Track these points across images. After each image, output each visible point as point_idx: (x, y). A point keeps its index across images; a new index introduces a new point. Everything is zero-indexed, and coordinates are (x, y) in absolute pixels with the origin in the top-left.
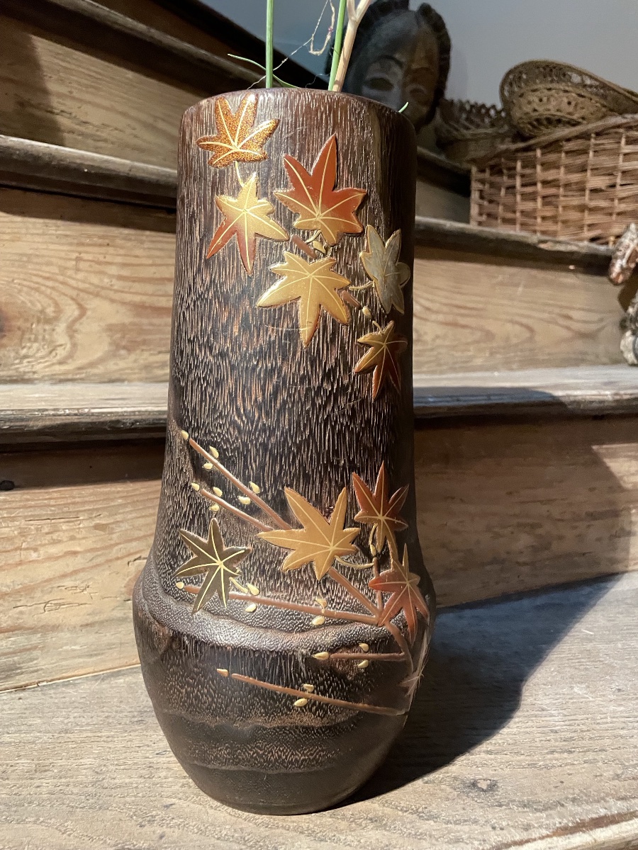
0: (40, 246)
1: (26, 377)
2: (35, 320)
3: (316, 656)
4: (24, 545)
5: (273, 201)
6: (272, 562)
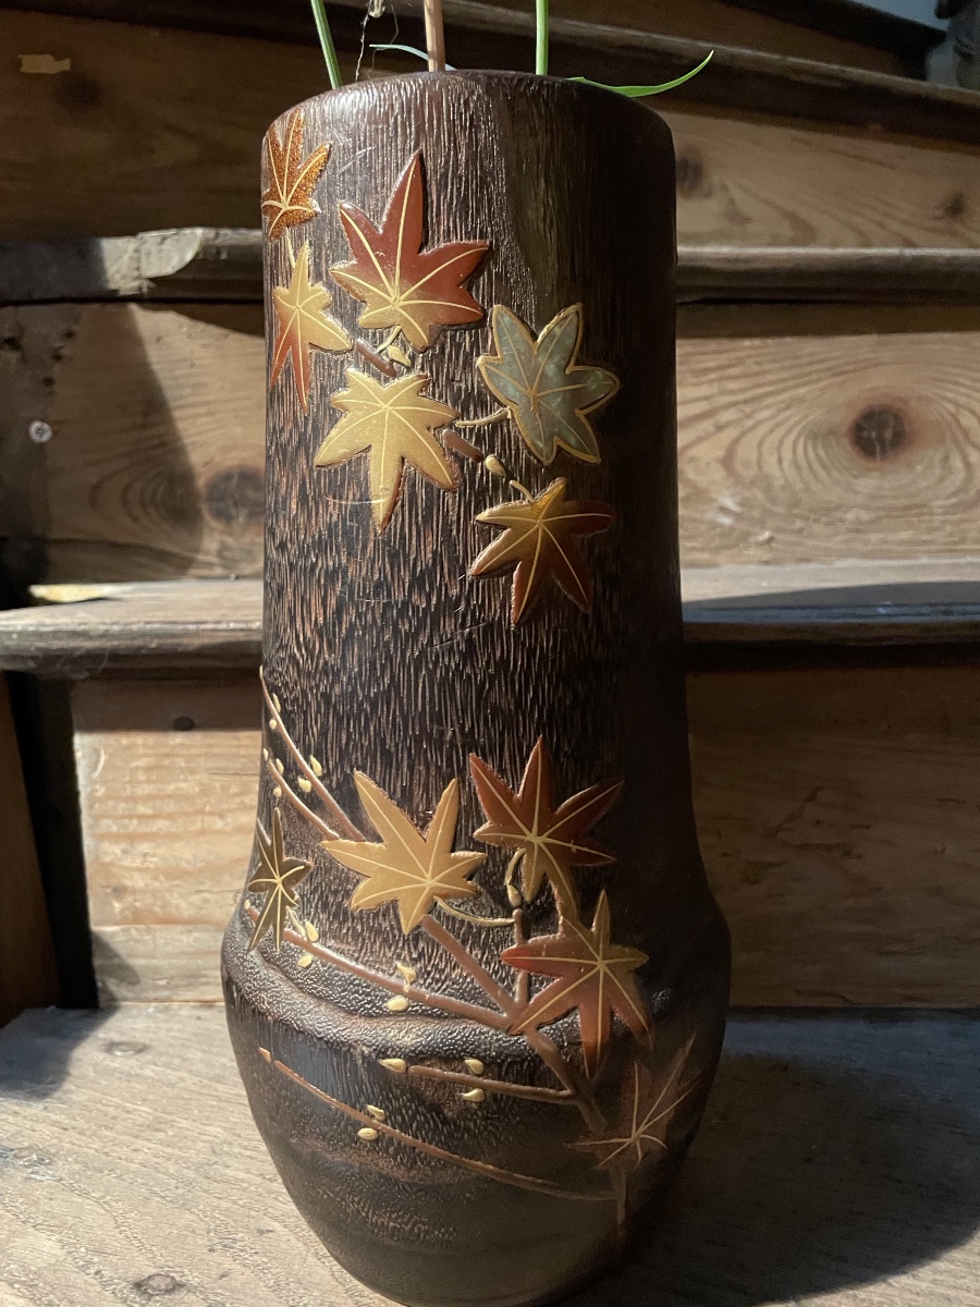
3: (385, 1062)
4: (208, 808)
5: (329, 286)
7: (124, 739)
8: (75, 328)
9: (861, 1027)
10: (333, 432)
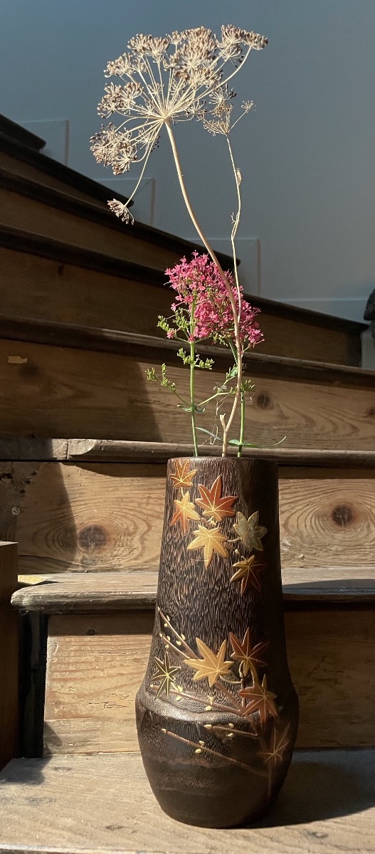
0: (128, 492)
1: (116, 568)
2: (123, 534)
3: (206, 726)
4: (97, 667)
5: (195, 504)
6: (189, 676)
7: (67, 639)
8: (37, 471)
9: (343, 752)
10: (194, 541)
